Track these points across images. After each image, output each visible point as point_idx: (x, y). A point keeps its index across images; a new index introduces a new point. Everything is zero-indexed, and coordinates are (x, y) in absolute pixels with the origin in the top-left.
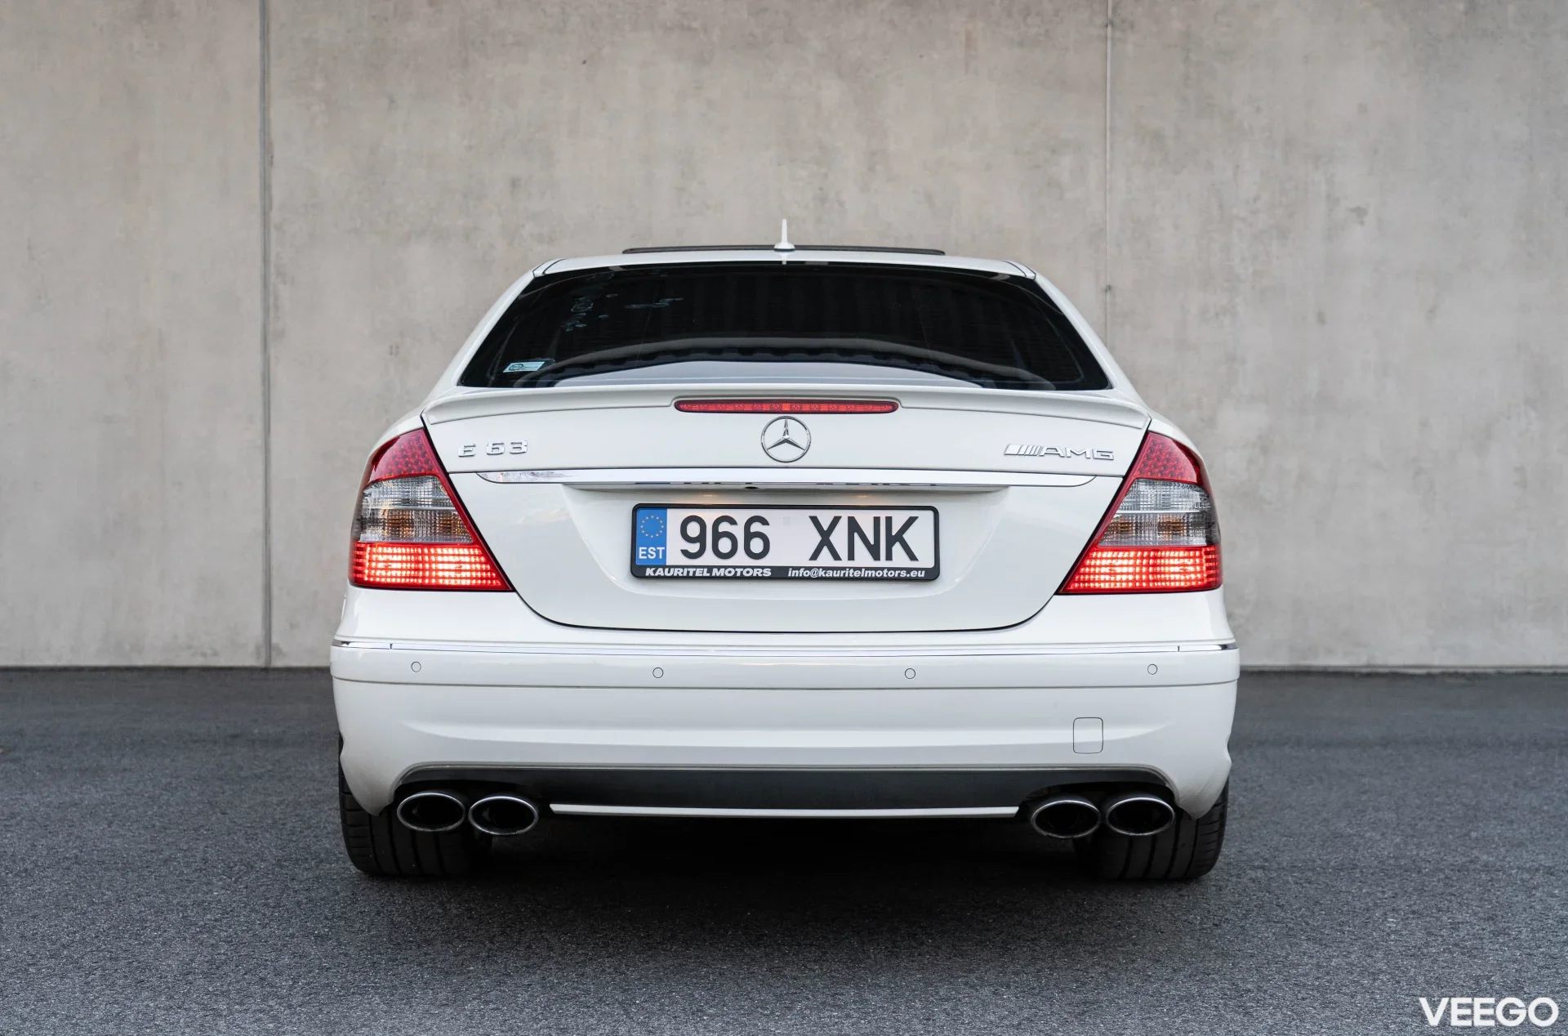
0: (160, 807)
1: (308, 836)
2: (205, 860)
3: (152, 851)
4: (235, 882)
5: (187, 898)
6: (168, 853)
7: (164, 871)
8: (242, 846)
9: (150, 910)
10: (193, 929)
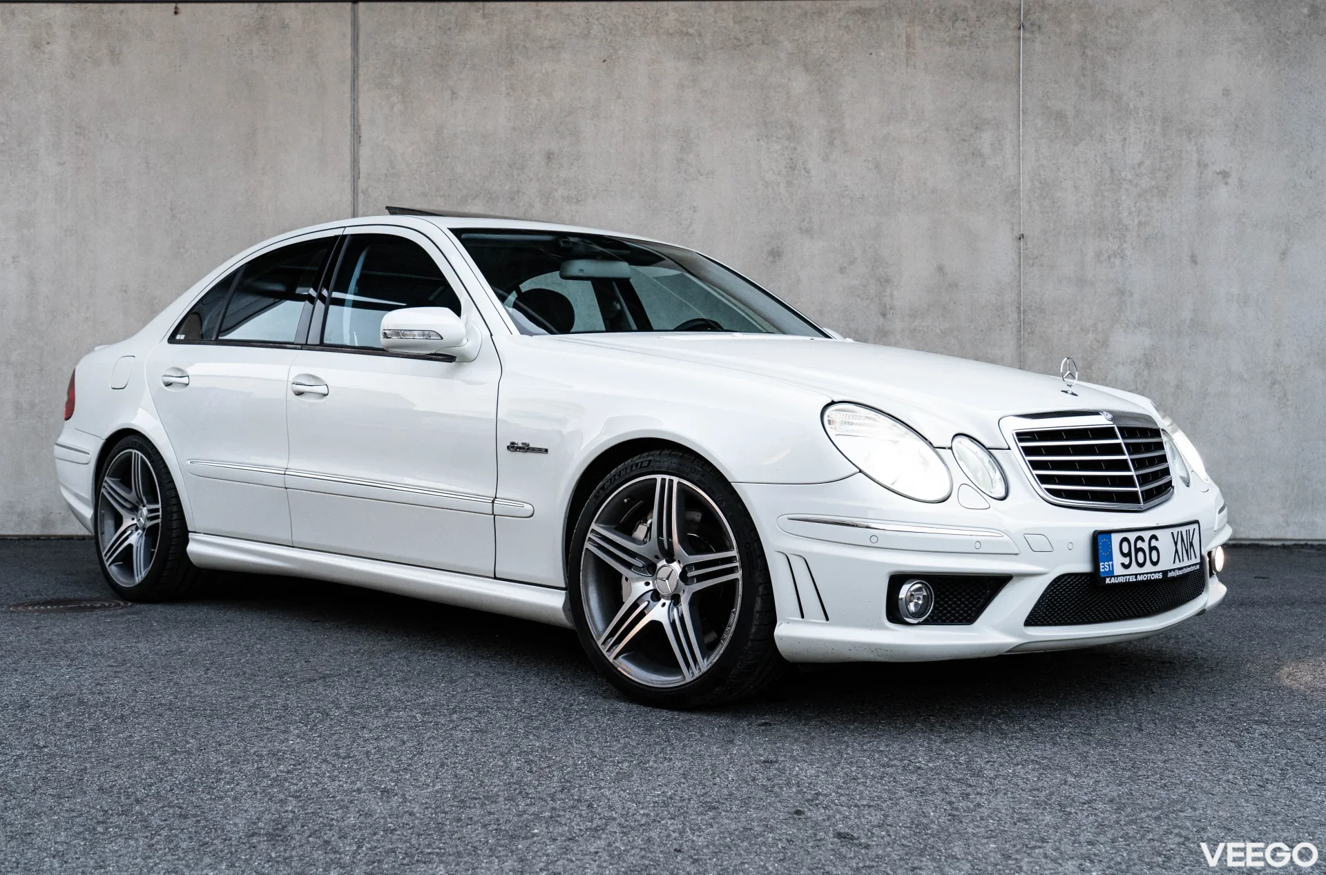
0: (253, 655)
1: (379, 684)
2: (285, 707)
3: (239, 698)
4: (311, 730)
5: (264, 747)
6: (253, 700)
7: (247, 718)
8: (321, 693)
9: (227, 760)
10: (266, 782)
